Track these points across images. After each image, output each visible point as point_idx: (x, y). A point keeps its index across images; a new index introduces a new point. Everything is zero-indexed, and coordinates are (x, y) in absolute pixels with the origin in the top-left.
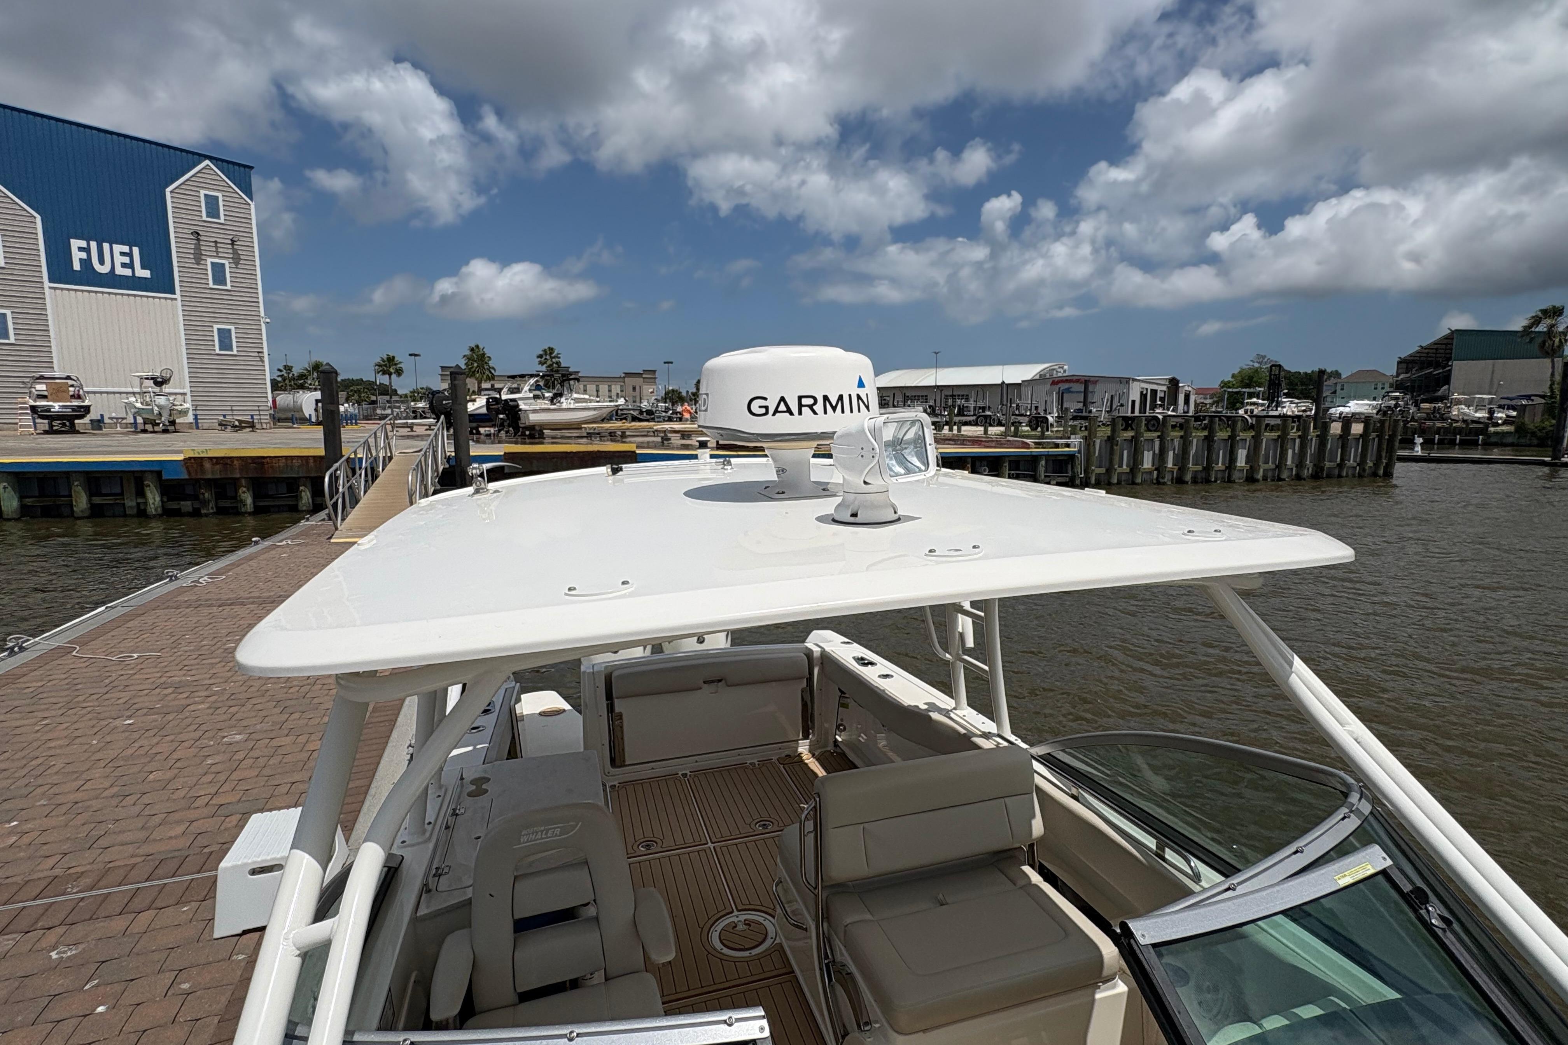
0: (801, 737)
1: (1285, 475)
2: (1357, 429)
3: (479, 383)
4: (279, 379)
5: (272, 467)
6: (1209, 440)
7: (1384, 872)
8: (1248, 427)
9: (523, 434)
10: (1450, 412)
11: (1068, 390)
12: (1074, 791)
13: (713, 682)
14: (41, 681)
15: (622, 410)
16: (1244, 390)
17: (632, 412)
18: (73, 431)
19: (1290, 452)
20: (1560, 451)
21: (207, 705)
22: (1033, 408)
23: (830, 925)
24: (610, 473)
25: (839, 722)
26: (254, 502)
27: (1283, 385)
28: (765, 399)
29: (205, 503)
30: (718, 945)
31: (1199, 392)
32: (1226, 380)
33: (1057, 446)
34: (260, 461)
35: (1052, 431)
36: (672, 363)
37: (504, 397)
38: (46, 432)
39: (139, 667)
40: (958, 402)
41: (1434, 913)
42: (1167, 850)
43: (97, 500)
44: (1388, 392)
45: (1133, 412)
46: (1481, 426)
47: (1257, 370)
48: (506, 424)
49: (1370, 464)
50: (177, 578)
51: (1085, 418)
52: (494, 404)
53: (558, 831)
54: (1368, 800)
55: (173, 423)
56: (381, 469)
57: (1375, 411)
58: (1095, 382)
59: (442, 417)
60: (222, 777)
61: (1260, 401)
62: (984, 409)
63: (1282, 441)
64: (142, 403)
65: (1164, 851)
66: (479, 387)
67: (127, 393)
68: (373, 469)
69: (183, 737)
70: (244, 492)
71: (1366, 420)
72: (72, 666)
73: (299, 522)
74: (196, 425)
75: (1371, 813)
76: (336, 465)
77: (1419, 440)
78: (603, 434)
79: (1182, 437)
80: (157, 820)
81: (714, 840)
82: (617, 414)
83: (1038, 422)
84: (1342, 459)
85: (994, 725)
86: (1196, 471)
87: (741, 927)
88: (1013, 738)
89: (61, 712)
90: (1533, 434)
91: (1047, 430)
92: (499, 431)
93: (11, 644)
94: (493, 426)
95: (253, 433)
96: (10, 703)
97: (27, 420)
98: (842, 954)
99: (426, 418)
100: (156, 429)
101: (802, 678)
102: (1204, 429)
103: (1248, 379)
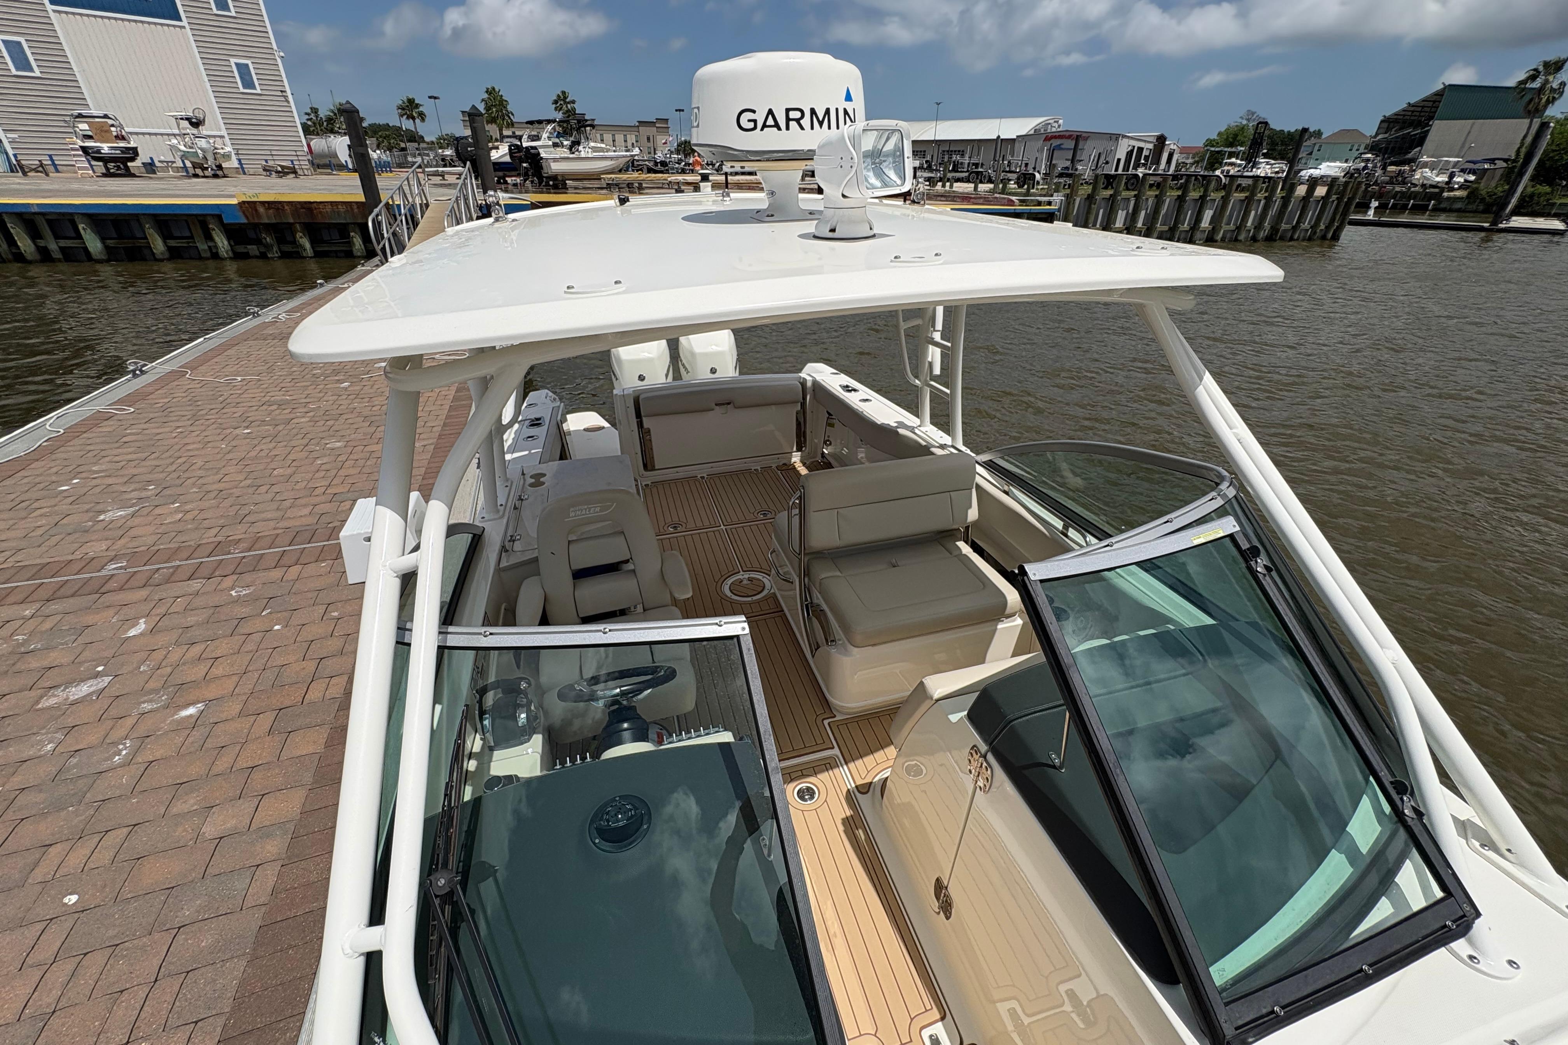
0: (795, 449)
1: (1242, 237)
2: (1321, 191)
3: (501, 130)
4: (309, 123)
5: (321, 212)
6: (1181, 199)
7: (1231, 536)
8: (1221, 187)
9: (547, 185)
10: (1413, 175)
11: (1059, 147)
12: (1006, 488)
13: (723, 404)
14: (166, 398)
15: (638, 161)
16: (1226, 149)
17: (647, 163)
18: (129, 174)
19: (1253, 213)
20: (1501, 216)
21: (308, 419)
22: (1023, 165)
23: (809, 579)
24: (618, 204)
25: (826, 438)
26: (313, 247)
27: (1265, 144)
28: (754, 112)
29: (269, 247)
30: (729, 593)
31: (1184, 150)
32: (1212, 138)
33: (1039, 203)
34: (308, 206)
35: (1037, 189)
36: (683, 110)
37: (525, 145)
38: (105, 175)
39: (245, 388)
40: (954, 158)
41: (1260, 564)
42: (1070, 529)
43: (172, 243)
44: (1361, 154)
45: (1116, 170)
46: (1437, 190)
47: (1243, 128)
48: (530, 173)
49: (1322, 227)
50: (259, 315)
51: (1069, 176)
52: (515, 150)
53: (598, 509)
54: (1235, 487)
55: (220, 167)
56: (419, 216)
57: (1342, 174)
58: (1086, 139)
59: (468, 163)
60: (333, 472)
61: (1239, 162)
62: (977, 165)
63: (1248, 202)
64: (185, 146)
65: (1067, 530)
66: (501, 134)
67: (168, 135)
68: (412, 217)
69: (293, 443)
70: (301, 237)
71: (1332, 183)
72: (189, 387)
73: (356, 267)
74: (242, 170)
75: (1235, 497)
76: (376, 211)
77: (1374, 204)
78: (621, 186)
79: (1156, 196)
80: (287, 504)
81: (726, 523)
82: (633, 166)
83: (1026, 179)
84: (1298, 222)
85: (950, 439)
86: (1162, 231)
87: (745, 582)
88: (963, 449)
89: (190, 422)
90: (1483, 200)
91: (1033, 188)
92: (525, 180)
93: (131, 368)
94: (518, 175)
95: (296, 180)
96: (146, 415)
97: (82, 162)
98: (818, 598)
99: (455, 166)
100: (207, 173)
101: (797, 402)
102: (1178, 189)
103: (1232, 138)
